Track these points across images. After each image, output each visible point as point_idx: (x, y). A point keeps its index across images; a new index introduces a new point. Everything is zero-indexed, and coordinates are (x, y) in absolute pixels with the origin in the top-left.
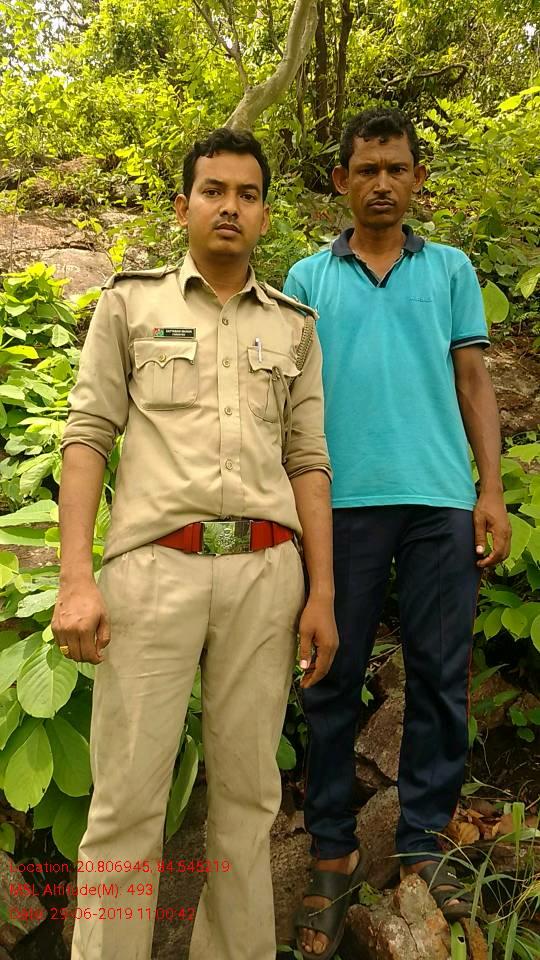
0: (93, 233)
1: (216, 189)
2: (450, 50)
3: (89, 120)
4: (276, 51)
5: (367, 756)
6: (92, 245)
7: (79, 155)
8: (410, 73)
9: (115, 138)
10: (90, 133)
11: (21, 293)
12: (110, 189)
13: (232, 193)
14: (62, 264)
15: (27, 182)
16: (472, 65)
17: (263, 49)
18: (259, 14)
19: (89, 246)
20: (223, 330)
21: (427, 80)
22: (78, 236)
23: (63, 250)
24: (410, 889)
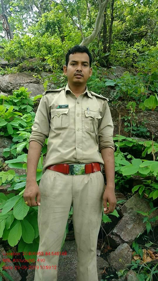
0: (38, 79)
1: (75, 63)
2: (142, 27)
3: (38, 47)
4: (92, 28)
5: (117, 234)
6: (38, 82)
7: (35, 57)
8: (131, 33)
9: (45, 52)
10: (38, 51)
11: (18, 96)
12: (44, 66)
13: (80, 64)
14: (30, 88)
15: (20, 65)
16: (149, 31)
17: (88, 27)
18: (87, 17)
19: (37, 82)
20: (77, 105)
21: (136, 36)
22: (34, 80)
23: (30, 84)
24: (130, 275)
